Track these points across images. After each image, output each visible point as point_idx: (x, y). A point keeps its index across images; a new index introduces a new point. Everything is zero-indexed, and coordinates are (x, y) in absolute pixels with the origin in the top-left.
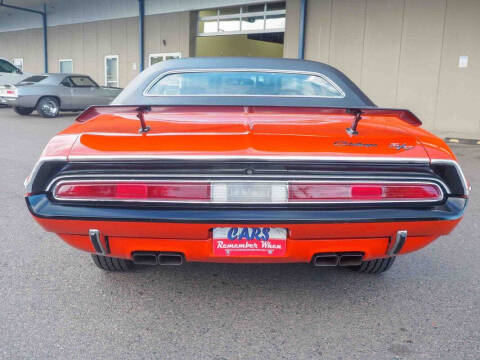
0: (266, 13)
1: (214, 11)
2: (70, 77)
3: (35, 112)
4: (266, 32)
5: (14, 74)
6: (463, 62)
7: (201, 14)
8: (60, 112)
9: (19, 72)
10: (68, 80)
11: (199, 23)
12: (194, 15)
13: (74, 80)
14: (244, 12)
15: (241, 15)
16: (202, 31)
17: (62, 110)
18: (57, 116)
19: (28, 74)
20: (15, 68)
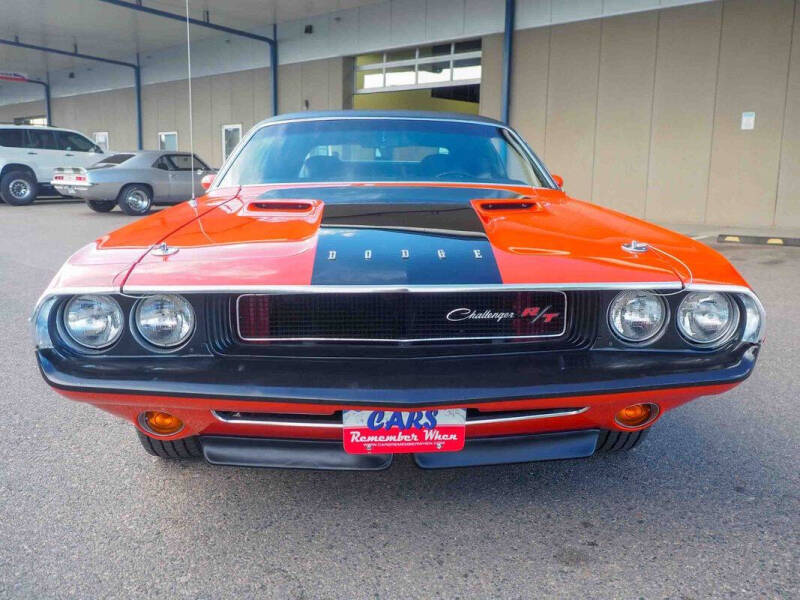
0: (453, 57)
1: (378, 56)
2: (169, 156)
3: (117, 208)
4: (454, 84)
5: (92, 154)
6: (748, 121)
7: (359, 61)
8: (154, 208)
9: (98, 150)
10: (165, 161)
11: (358, 74)
12: (349, 63)
13: (175, 159)
14: (421, 56)
15: (418, 61)
16: (362, 87)
17: (157, 204)
18: (148, 212)
19: (109, 153)
20: (92, 145)
